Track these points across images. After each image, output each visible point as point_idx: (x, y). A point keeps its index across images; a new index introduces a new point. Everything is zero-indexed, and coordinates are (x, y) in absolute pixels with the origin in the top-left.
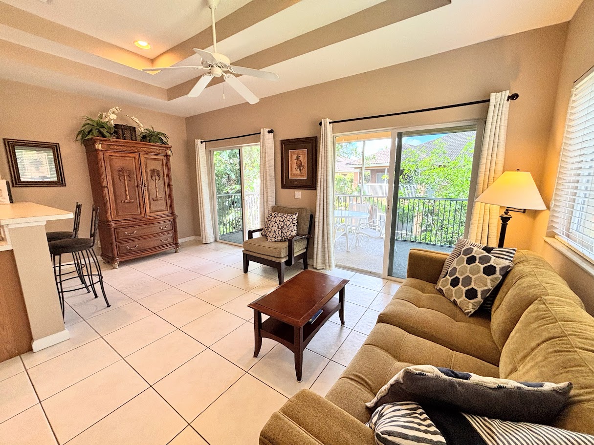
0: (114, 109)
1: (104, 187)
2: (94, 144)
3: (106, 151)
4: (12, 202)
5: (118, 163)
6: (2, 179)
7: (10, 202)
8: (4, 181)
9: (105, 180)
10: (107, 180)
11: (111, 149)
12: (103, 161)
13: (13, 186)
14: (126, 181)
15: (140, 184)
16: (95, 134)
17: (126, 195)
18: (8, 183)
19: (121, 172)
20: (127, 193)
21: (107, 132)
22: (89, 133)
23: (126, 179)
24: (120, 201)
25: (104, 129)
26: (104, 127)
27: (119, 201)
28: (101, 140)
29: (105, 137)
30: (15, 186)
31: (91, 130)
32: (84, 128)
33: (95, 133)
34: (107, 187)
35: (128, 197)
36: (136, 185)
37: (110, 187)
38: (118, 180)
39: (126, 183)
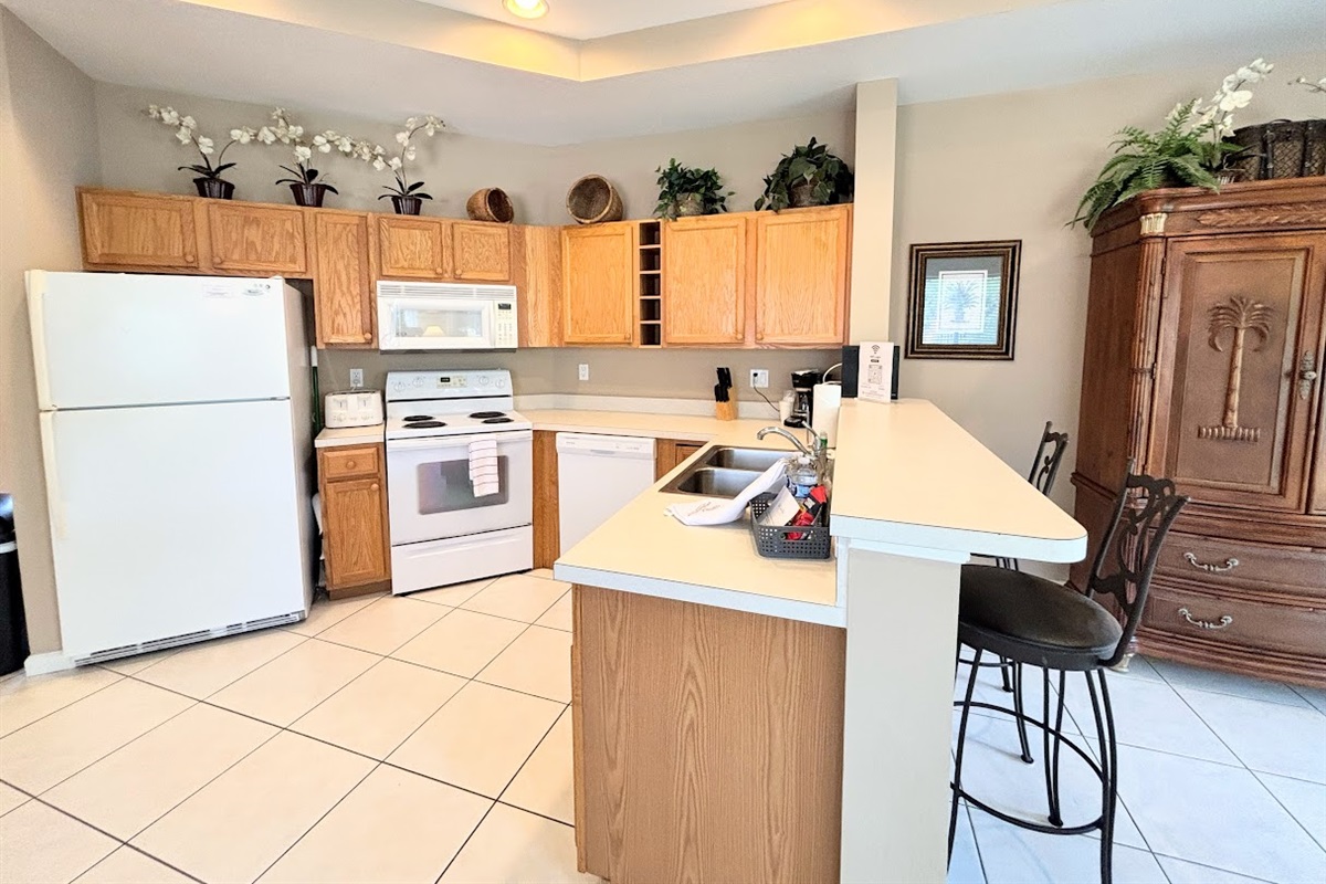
0: (1243, 72)
1: (1143, 372)
2: (1138, 219)
3: (1180, 239)
4: (894, 397)
5: (1219, 280)
6: (889, 341)
7: (892, 398)
8: (892, 345)
9: (1152, 348)
10: (1159, 346)
11: (1205, 226)
12: (1158, 276)
13: (906, 357)
14: (1240, 353)
15: (1309, 367)
16: (1150, 184)
17: (1227, 407)
18: (896, 349)
19: (1226, 314)
20: (1235, 399)
21: (1201, 165)
22: (1126, 184)
23: (1241, 341)
24: (1193, 429)
25: (1190, 155)
26: (1188, 151)
27: (1189, 427)
28: (1171, 199)
29: (1189, 185)
30: (909, 355)
31: (1139, 172)
32: (1109, 174)
33: (1152, 179)
34: (1152, 372)
35: (1234, 418)
36: (1287, 366)
37: (1166, 372)
38: (1205, 345)
39: (1239, 362)
